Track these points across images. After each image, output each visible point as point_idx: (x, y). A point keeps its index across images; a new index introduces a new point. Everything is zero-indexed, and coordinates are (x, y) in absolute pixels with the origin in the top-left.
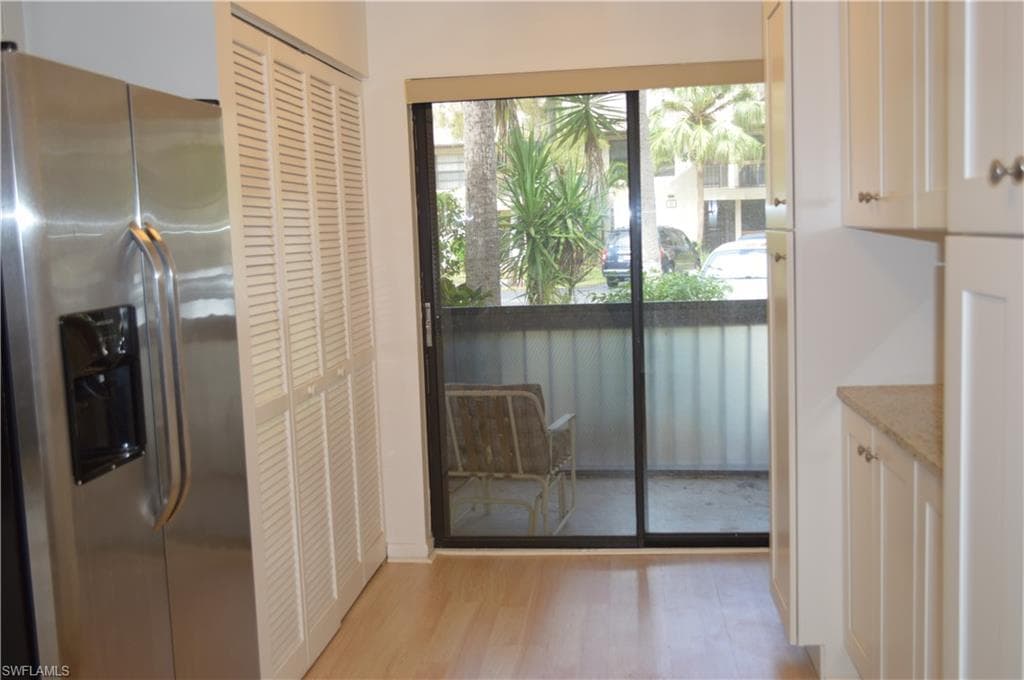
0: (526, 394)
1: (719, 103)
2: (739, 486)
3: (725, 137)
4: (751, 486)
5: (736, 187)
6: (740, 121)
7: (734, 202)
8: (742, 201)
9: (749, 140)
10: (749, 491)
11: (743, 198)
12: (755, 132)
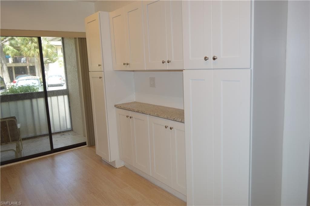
0: (12, 119)
1: (5, 40)
2: (61, 135)
3: (8, 50)
4: (64, 135)
5: (12, 63)
6: (11, 45)
7: (12, 67)
8: (14, 67)
9: (15, 50)
10: (63, 136)
11: (15, 66)
12: (17, 49)
